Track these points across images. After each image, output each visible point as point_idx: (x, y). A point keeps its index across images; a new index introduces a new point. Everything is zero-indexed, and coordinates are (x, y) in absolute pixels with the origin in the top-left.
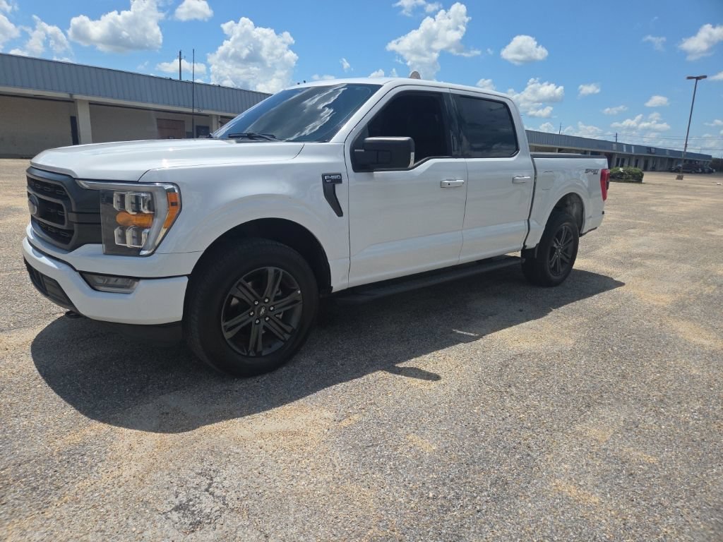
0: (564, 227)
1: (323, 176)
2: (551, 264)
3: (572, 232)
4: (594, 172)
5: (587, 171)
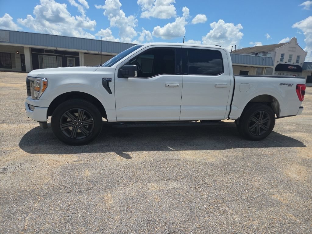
0: (261, 112)
1: (103, 79)
2: (251, 129)
3: (269, 115)
4: (289, 85)
5: (281, 84)
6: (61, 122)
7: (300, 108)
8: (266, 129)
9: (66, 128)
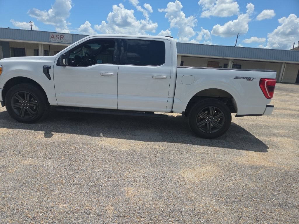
0: (210, 107)
1: (44, 66)
2: (200, 125)
3: (222, 111)
4: (249, 79)
5: (237, 78)
6: (12, 102)
7: (268, 106)
8: (219, 127)
9: (16, 107)
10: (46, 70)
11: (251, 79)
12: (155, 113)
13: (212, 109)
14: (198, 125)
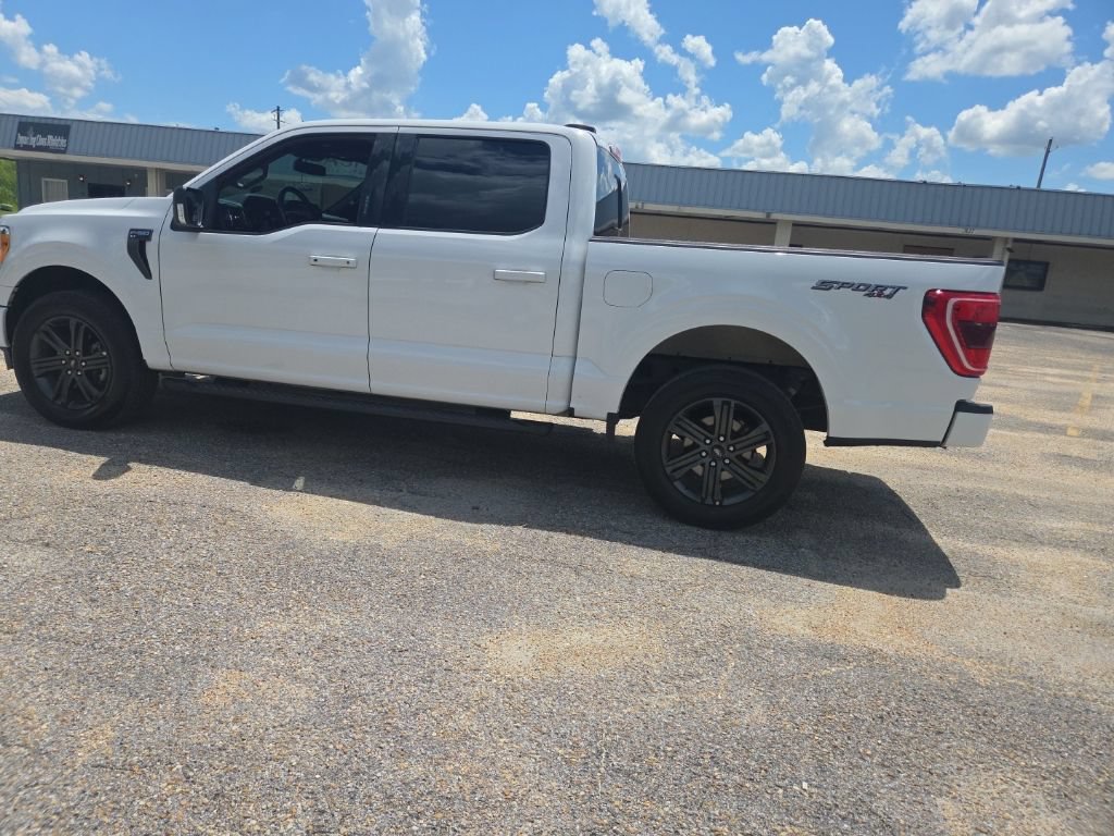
0: (717, 401)
1: (130, 231)
2: (674, 471)
3: (763, 419)
4: (877, 291)
5: (825, 285)
6: (34, 352)
7: (962, 406)
8: (753, 485)
9: (44, 370)
10: (138, 244)
11: (887, 292)
12: (514, 415)
13: (726, 407)
14: (668, 470)
